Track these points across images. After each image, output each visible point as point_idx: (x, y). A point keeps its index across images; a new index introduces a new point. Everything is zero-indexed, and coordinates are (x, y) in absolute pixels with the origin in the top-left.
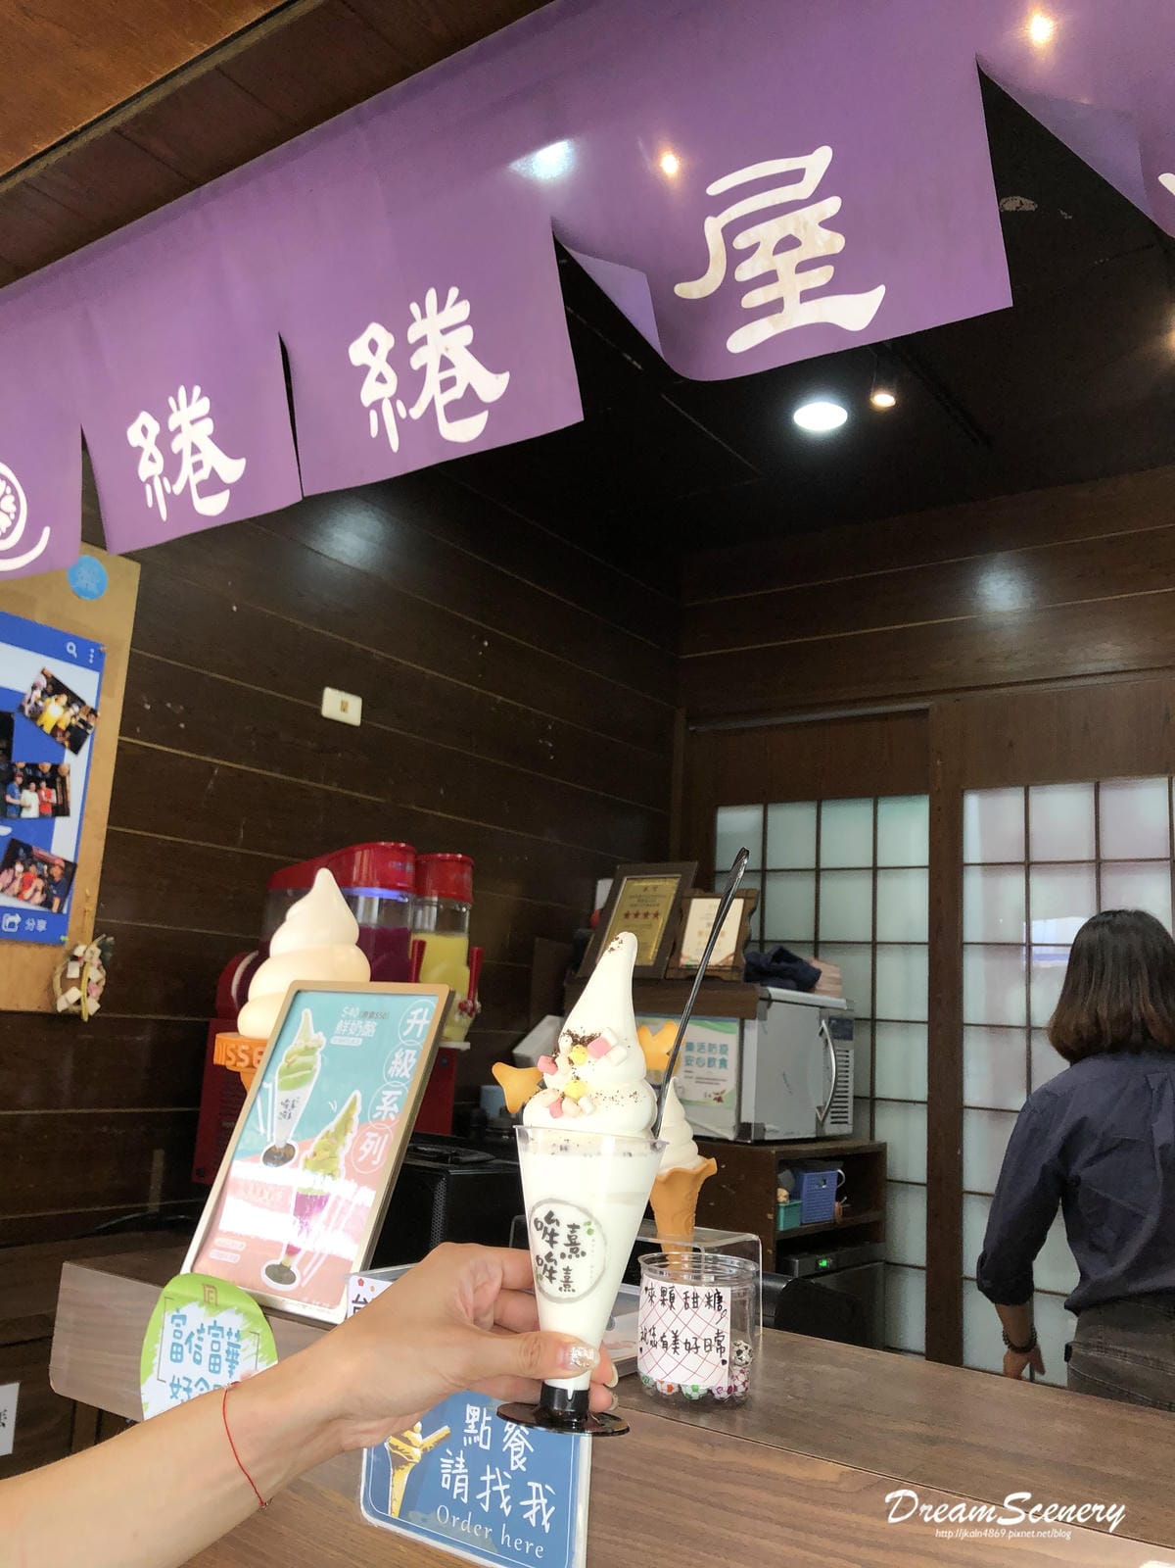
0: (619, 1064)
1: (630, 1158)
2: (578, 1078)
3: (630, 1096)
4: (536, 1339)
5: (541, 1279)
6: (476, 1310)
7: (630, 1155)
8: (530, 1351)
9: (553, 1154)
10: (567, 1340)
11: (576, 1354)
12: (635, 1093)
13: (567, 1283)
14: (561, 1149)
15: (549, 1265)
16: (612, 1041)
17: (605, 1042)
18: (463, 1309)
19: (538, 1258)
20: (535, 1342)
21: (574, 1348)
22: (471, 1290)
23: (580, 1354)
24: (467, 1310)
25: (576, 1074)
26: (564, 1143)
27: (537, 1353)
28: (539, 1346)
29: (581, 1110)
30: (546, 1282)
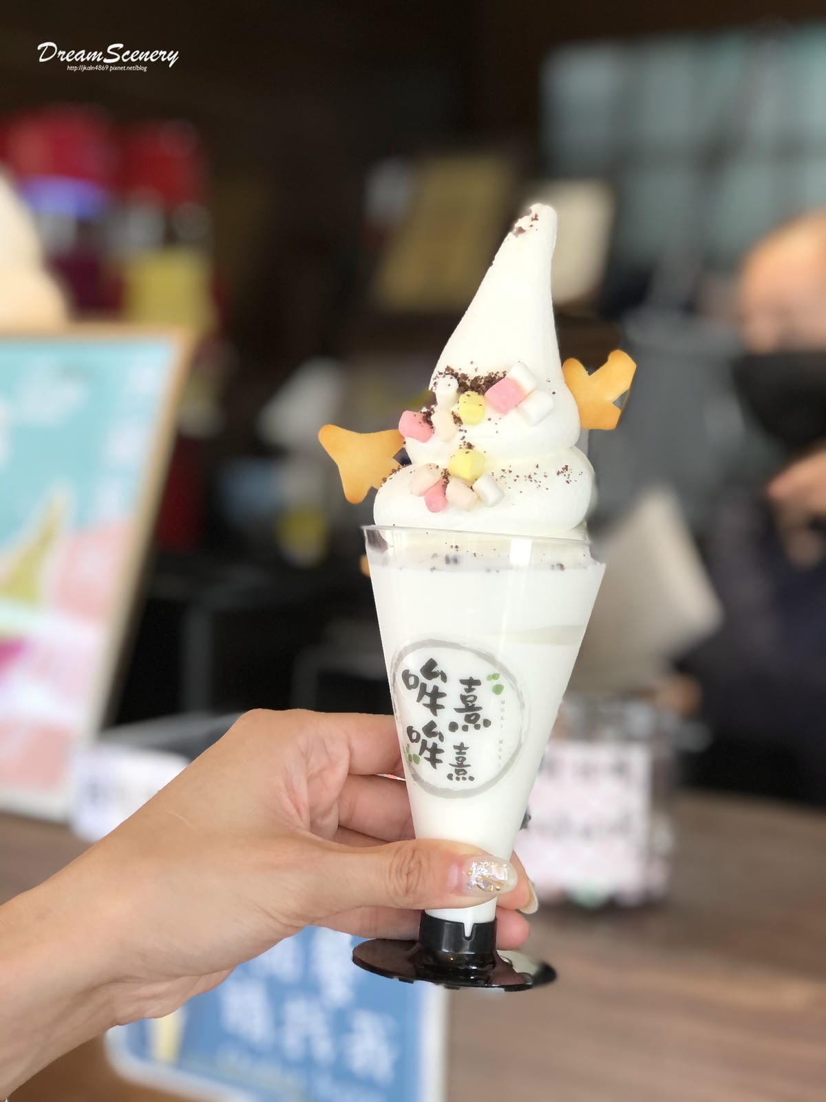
0: (540, 421)
1: (560, 572)
2: (470, 446)
3: (558, 473)
4: (414, 851)
5: (417, 761)
6: (312, 809)
7: (562, 567)
8: (405, 870)
9: (433, 569)
10: (463, 851)
11: (477, 872)
12: (566, 468)
13: (461, 768)
14: (448, 560)
15: (430, 742)
16: (527, 384)
17: (515, 385)
18: (293, 811)
19: (410, 730)
20: (413, 857)
21: (474, 865)
22: (304, 781)
23: (485, 873)
24: (298, 811)
25: (467, 440)
26: (452, 552)
27: (416, 872)
28: (420, 863)
29: (479, 498)
30: (424, 767)
